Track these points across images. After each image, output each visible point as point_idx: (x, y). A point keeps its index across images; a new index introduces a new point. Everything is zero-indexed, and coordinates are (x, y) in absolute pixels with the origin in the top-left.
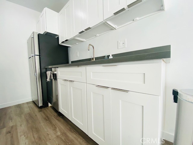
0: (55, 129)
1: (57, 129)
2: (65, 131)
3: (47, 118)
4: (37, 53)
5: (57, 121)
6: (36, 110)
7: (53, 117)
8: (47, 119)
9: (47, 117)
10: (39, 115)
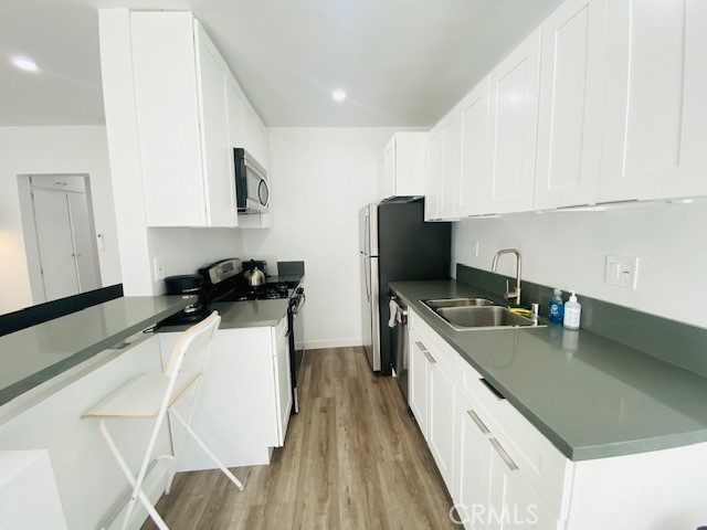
0: (395, 444)
1: (400, 446)
2: (414, 461)
3: (385, 408)
4: (375, 253)
5: (402, 426)
6: (369, 376)
7: (397, 412)
8: (385, 410)
9: (386, 405)
10: (372, 392)
